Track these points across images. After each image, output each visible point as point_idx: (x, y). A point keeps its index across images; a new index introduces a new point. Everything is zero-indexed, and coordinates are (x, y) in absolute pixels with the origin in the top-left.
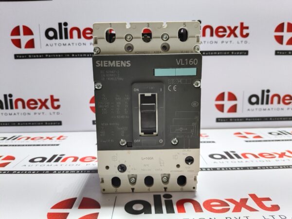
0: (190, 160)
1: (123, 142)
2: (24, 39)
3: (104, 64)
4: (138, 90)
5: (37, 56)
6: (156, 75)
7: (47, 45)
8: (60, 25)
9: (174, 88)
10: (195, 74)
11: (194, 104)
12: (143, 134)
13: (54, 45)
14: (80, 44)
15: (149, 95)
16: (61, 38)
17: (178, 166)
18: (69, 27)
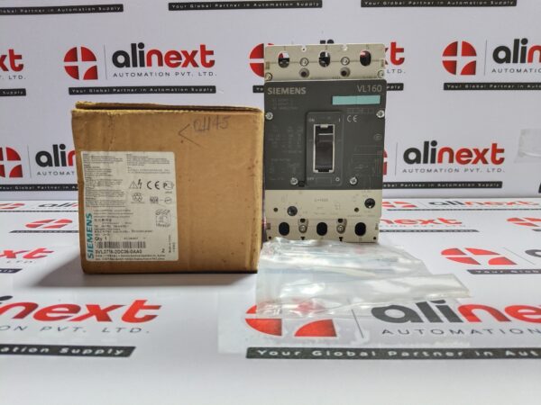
0: (370, 203)
1: (294, 181)
2: (84, 67)
3: (277, 91)
4: (313, 120)
5: (101, 91)
6: (334, 103)
7: (115, 75)
8: (133, 46)
9: (354, 118)
10: (378, 102)
11: (377, 137)
12: (317, 171)
13: (125, 75)
14: (161, 74)
15: (326, 126)
16: (135, 65)
17: (357, 210)
18: (146, 50)
